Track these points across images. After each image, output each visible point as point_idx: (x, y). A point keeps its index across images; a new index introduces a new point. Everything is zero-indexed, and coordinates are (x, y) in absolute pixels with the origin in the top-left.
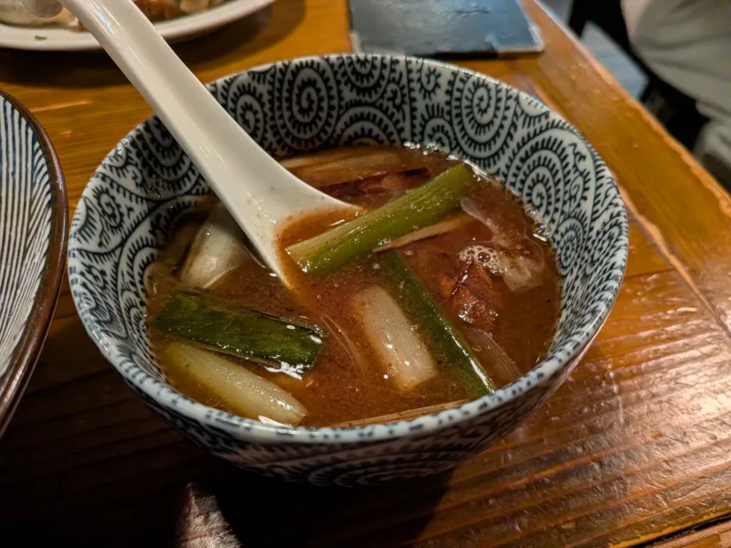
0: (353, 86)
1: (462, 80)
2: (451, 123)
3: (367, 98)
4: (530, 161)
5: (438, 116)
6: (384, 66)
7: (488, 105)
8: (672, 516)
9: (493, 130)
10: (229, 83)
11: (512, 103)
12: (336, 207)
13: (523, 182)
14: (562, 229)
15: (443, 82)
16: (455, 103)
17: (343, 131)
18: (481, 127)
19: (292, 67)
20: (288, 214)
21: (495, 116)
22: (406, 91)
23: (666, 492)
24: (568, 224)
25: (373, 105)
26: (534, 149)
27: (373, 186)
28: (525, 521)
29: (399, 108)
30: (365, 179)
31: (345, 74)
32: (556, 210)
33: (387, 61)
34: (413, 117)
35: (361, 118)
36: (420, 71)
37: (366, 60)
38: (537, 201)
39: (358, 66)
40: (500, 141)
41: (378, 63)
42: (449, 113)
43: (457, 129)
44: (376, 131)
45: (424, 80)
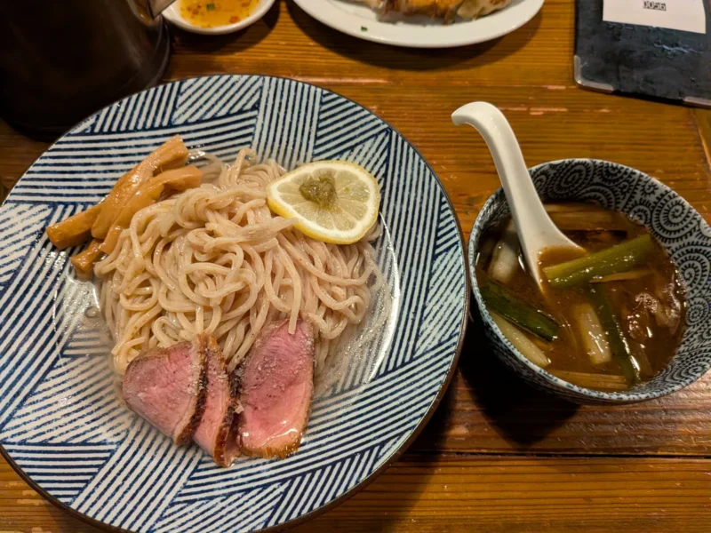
0: (602, 177)
1: (670, 196)
2: (652, 212)
3: (607, 184)
4: (692, 255)
5: (646, 206)
6: (626, 173)
7: (680, 216)
8: (695, 448)
9: (677, 228)
11: (695, 222)
13: (683, 261)
15: (658, 193)
16: (659, 205)
17: (583, 193)
18: (669, 222)
19: (573, 163)
21: (681, 222)
22: (632, 188)
23: (697, 435)
25: (609, 187)
26: (697, 251)
29: (624, 193)
31: (601, 171)
32: (697, 288)
33: (629, 171)
34: (629, 200)
35: (598, 191)
36: (646, 182)
37: (617, 168)
38: (687, 276)
39: (610, 169)
40: (678, 235)
41: (623, 171)
42: (654, 207)
43: (654, 216)
44: (603, 198)
45: (647, 187)
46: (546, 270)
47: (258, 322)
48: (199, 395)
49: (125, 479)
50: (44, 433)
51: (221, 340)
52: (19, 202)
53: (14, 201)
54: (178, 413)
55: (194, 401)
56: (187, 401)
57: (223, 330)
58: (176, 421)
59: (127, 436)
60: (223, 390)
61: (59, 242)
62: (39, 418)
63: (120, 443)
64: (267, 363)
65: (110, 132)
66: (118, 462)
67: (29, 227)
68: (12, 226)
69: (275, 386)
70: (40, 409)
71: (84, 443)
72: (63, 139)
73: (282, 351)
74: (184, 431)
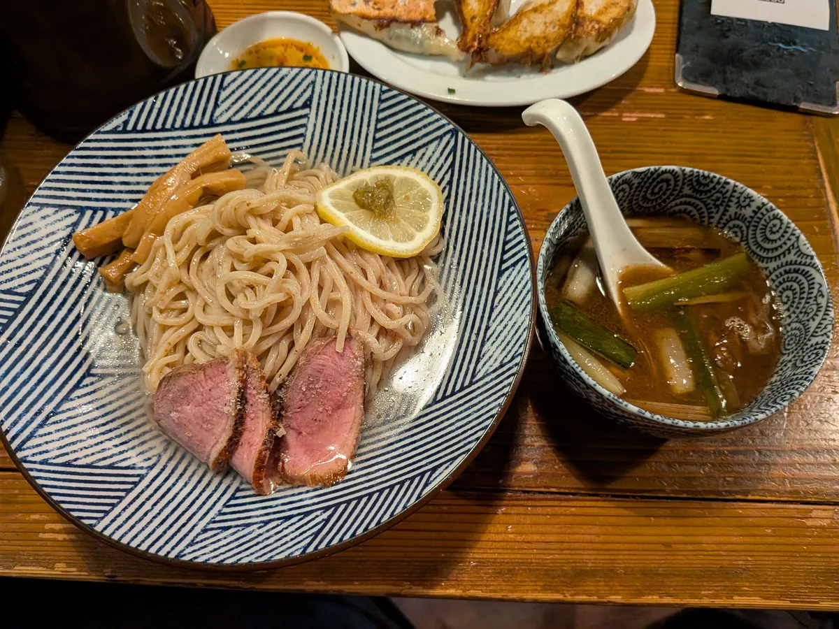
0: (693, 187)
1: (767, 210)
2: (748, 227)
3: (698, 196)
4: (790, 275)
5: (741, 221)
6: (718, 183)
7: (778, 231)
8: (790, 492)
9: (774, 245)
10: (619, 178)
11: (793, 238)
12: (658, 266)
13: (780, 283)
14: (794, 325)
15: (754, 206)
16: (755, 219)
17: (672, 207)
18: (767, 239)
19: (660, 171)
20: (626, 264)
21: (779, 239)
22: (726, 200)
23: (792, 480)
24: (798, 325)
25: (700, 200)
26: (796, 271)
27: (682, 255)
28: (707, 469)
29: (717, 206)
30: (679, 249)
31: (691, 180)
32: (794, 312)
33: (722, 181)
34: (723, 214)
35: (689, 204)
36: (741, 193)
37: (708, 177)
38: (785, 300)
39: (701, 179)
40: (776, 254)
41: (715, 180)
42: (750, 222)
43: (751, 232)
44: (695, 212)
45: (742, 199)
46: (626, 290)
47: (302, 338)
48: (237, 414)
49: (155, 504)
50: (67, 454)
51: (262, 357)
52: (42, 206)
53: (37, 204)
54: (213, 434)
55: (231, 422)
56: (224, 421)
57: (265, 346)
58: (212, 444)
59: (158, 461)
60: (263, 412)
61: (86, 251)
62: (63, 438)
63: (151, 468)
64: (312, 383)
65: (144, 130)
66: (148, 487)
67: (53, 233)
68: (35, 231)
69: (321, 409)
70: (63, 429)
71: (111, 467)
72: (91, 137)
73: (328, 371)
74: (220, 454)
